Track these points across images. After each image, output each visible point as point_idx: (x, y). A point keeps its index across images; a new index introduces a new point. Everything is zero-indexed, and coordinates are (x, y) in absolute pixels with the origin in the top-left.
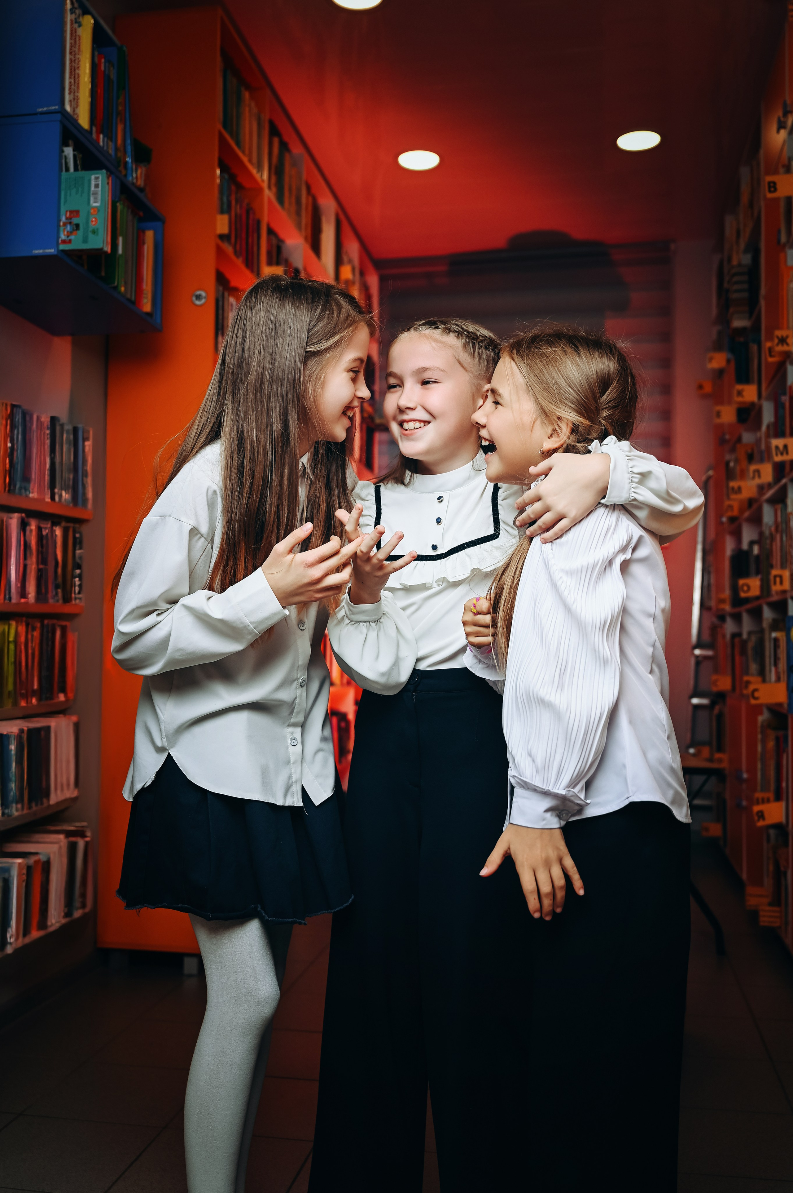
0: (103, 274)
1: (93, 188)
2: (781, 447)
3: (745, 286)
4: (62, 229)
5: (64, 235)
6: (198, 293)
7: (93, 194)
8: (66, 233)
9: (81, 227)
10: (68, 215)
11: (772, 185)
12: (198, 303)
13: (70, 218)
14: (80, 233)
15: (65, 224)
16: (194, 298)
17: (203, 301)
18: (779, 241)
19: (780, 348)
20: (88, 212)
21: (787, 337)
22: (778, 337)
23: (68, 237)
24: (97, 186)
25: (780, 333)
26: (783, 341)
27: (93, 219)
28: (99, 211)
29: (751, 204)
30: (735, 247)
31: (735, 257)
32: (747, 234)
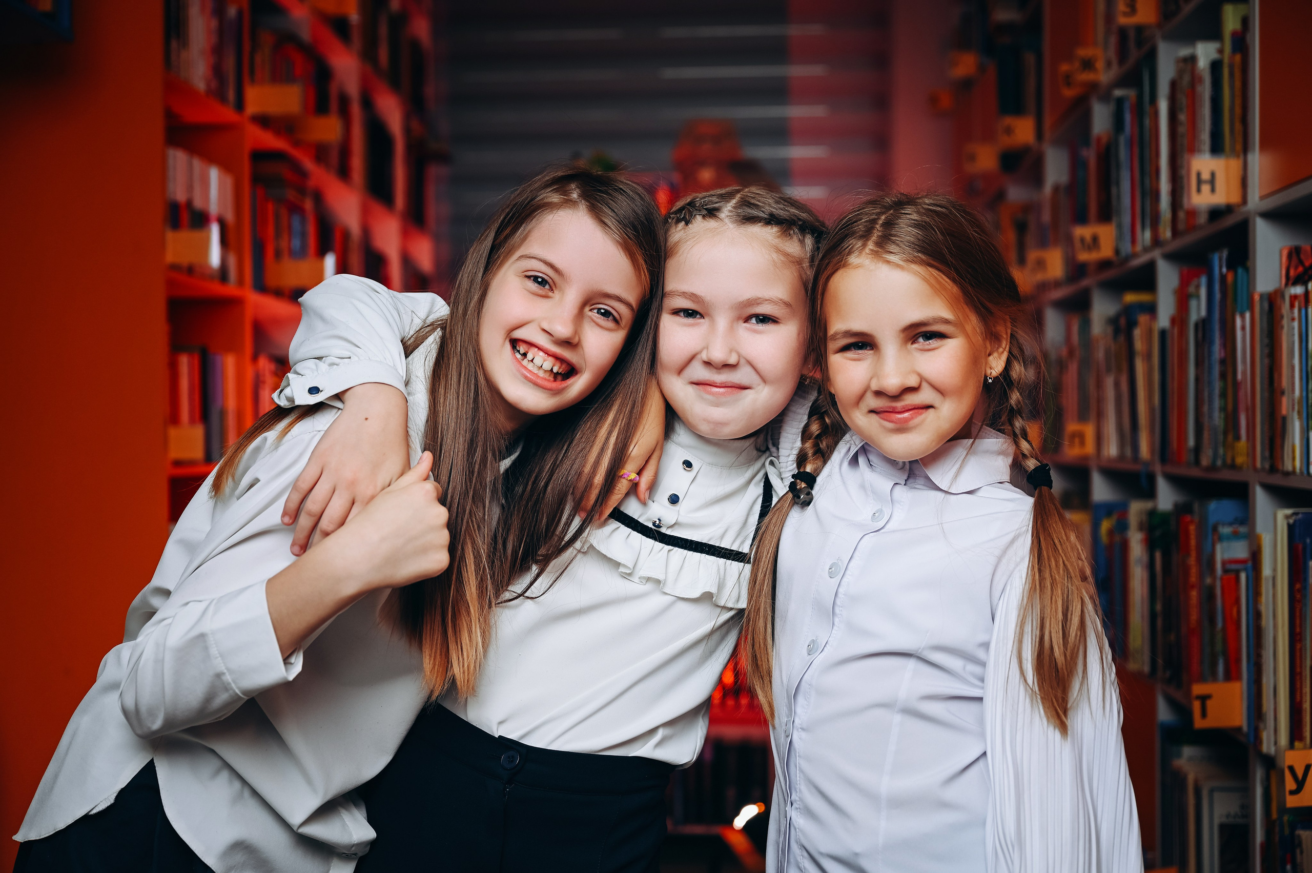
19: (1086, 76)
21: (1096, 58)
22: (1078, 57)
25: (1083, 52)
26: (1088, 65)
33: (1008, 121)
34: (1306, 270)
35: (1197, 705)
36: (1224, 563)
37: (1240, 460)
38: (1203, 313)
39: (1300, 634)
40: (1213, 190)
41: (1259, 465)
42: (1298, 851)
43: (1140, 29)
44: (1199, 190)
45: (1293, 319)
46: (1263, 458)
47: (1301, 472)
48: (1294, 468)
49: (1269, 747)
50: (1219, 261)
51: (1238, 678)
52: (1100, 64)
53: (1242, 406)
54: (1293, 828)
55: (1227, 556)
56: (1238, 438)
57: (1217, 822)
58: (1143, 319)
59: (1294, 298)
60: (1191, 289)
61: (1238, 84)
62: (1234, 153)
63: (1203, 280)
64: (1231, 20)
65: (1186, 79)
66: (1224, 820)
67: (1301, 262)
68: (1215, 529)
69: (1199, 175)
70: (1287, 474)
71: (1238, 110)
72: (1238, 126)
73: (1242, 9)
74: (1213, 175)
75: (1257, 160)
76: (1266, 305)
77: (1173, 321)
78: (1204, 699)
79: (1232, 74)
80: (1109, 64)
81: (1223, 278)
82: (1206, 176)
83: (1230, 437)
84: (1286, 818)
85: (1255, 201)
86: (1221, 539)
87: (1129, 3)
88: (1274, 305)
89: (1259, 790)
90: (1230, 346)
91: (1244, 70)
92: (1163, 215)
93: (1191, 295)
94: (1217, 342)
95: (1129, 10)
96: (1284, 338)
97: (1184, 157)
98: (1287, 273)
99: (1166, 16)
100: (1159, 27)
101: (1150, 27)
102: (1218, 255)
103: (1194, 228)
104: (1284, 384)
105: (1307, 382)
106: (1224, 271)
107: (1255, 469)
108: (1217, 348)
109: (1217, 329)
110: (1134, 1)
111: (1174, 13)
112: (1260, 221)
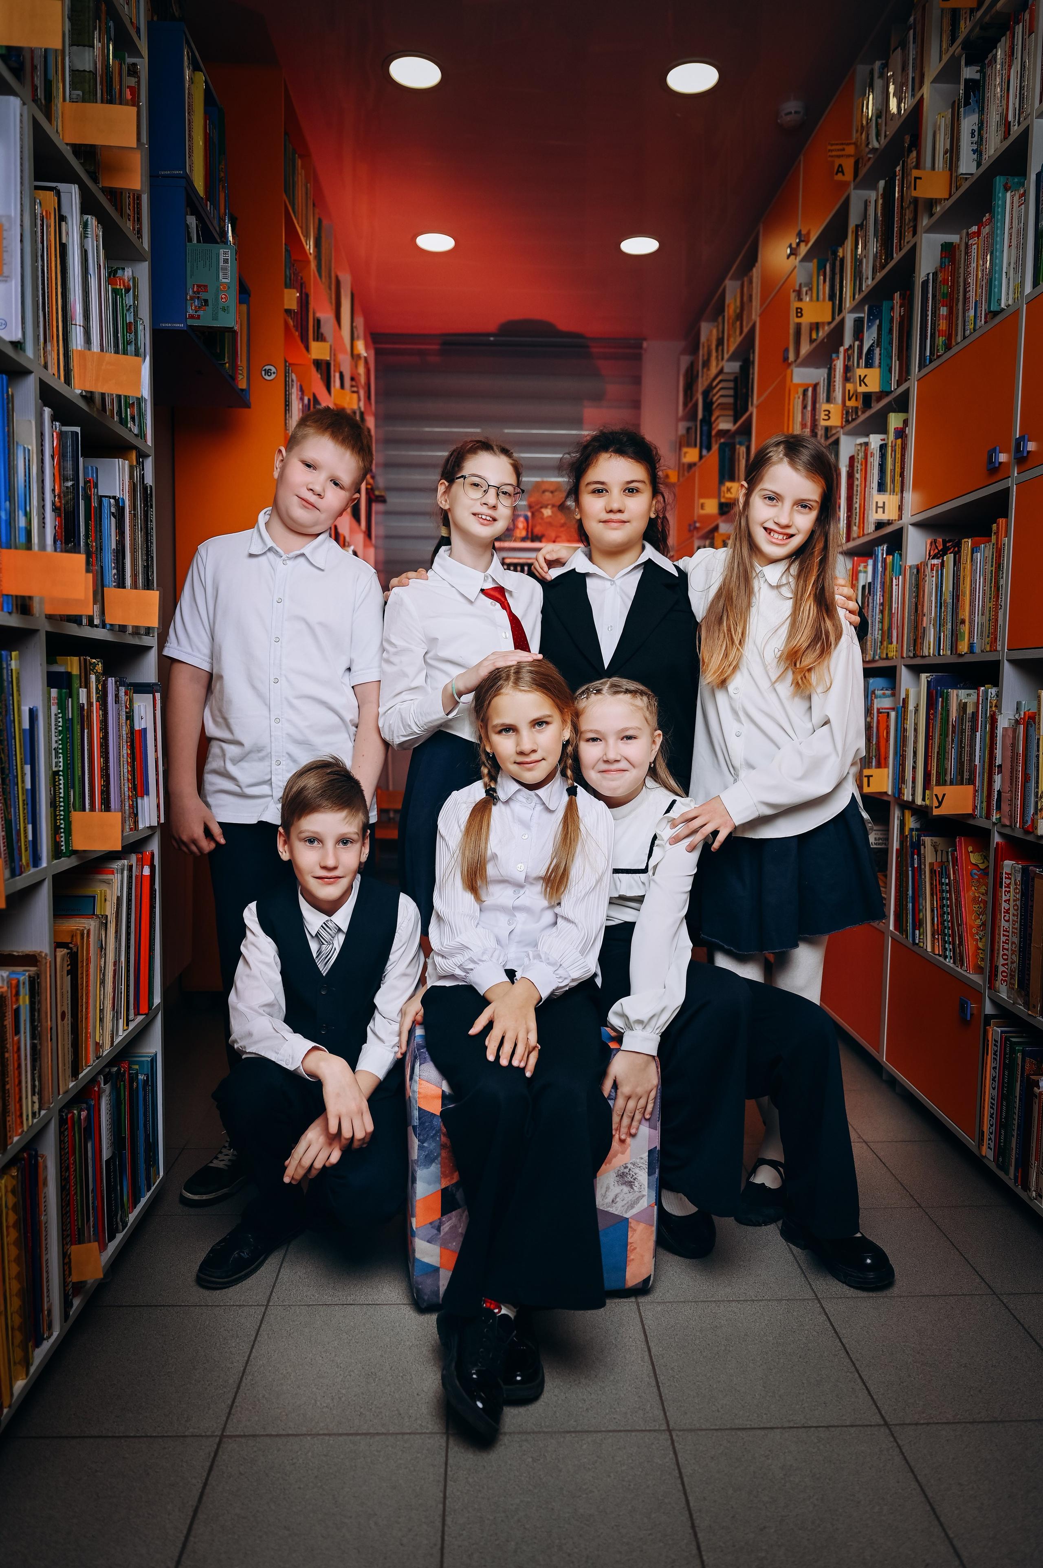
0: (217, 351)
1: (221, 263)
3: (731, 392)
4: (189, 303)
5: (192, 310)
6: (267, 367)
7: (222, 269)
8: (193, 308)
9: (210, 303)
10: (195, 289)
11: (799, 310)
12: (267, 377)
13: (198, 292)
14: (209, 309)
15: (192, 298)
16: (263, 373)
17: (273, 376)
18: (786, 359)
20: (218, 287)
23: (196, 312)
24: (226, 261)
27: (223, 296)
28: (229, 288)
29: (740, 317)
30: (714, 354)
31: (713, 363)
32: (733, 344)
33: (728, 484)
34: (939, 551)
35: (865, 780)
36: (878, 709)
37: (891, 655)
38: (870, 580)
39: (932, 736)
40: (884, 512)
41: (905, 656)
42: (922, 847)
43: (827, 429)
44: (877, 512)
45: (933, 577)
46: (909, 650)
47: (934, 655)
48: (929, 653)
49: (908, 796)
50: (881, 550)
51: (887, 766)
53: (894, 626)
54: (919, 837)
55: (879, 706)
56: (891, 643)
59: (933, 566)
60: (861, 568)
61: (898, 456)
62: (893, 492)
63: (870, 562)
64: (894, 421)
65: (861, 455)
67: (936, 547)
68: (873, 691)
69: (877, 503)
70: (923, 657)
71: (898, 470)
72: (898, 479)
73: (901, 416)
74: (884, 503)
75: (910, 497)
76: (915, 571)
78: (869, 777)
79: (894, 450)
81: (884, 561)
82: (881, 504)
83: (885, 643)
84: (914, 833)
85: (908, 517)
86: (876, 697)
87: (827, 413)
88: (918, 570)
89: (896, 823)
90: (887, 595)
91: (904, 448)
92: (841, 530)
93: (860, 571)
94: (878, 594)
95: (826, 417)
96: (926, 586)
97: (858, 497)
98: (930, 553)
99: (848, 422)
100: (842, 427)
101: (836, 427)
102: (880, 548)
103: (864, 535)
104: (925, 610)
105: (941, 608)
106: (884, 556)
107: (902, 657)
108: (878, 597)
109: (879, 587)
110: (829, 412)
111: (853, 420)
112: (911, 528)
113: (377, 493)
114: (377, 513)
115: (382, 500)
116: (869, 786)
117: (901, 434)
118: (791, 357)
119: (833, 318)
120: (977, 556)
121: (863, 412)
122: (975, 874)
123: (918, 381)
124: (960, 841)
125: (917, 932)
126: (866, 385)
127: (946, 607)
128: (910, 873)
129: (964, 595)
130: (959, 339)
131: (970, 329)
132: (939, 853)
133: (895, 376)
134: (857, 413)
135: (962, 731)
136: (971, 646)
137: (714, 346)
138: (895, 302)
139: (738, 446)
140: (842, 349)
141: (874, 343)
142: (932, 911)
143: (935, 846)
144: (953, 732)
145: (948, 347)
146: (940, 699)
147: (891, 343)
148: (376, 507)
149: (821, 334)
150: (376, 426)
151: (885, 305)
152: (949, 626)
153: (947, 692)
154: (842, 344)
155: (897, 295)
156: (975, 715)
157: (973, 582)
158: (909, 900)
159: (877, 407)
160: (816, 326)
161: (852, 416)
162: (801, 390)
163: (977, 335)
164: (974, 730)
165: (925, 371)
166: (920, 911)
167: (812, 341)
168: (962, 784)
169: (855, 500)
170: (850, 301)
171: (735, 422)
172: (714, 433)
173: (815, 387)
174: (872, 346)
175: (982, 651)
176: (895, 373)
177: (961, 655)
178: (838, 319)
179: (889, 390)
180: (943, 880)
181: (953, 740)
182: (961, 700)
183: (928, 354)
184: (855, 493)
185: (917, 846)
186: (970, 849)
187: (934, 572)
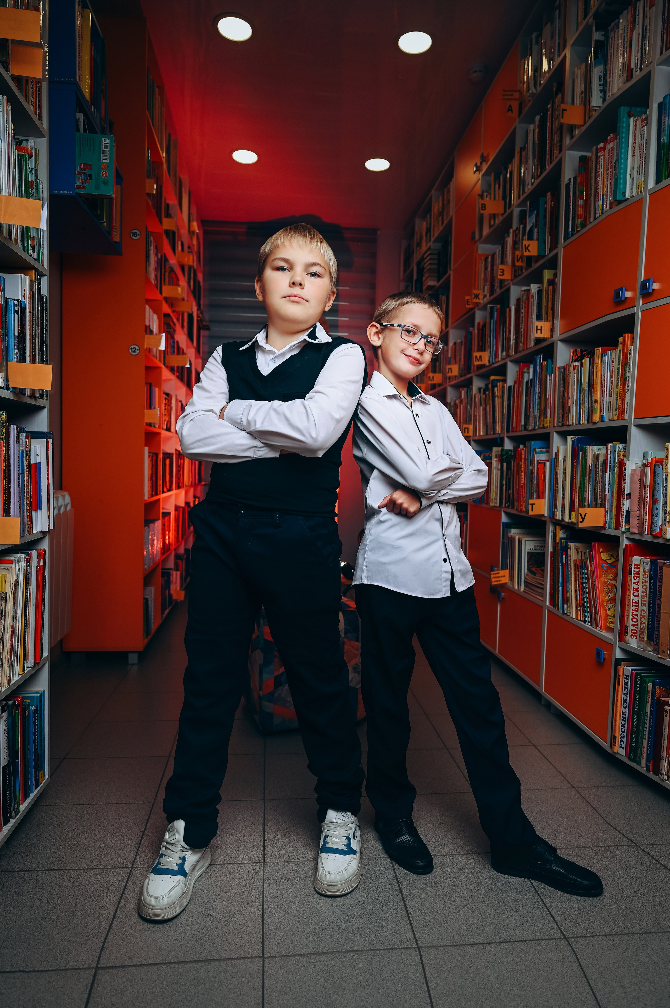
0: (99, 213)
1: (103, 148)
2: (478, 357)
3: (436, 262)
4: (77, 177)
5: (79, 182)
6: (134, 231)
7: (104, 153)
8: (80, 180)
9: (93, 177)
10: (82, 167)
11: (483, 205)
12: (134, 238)
14: (93, 182)
15: (80, 174)
16: (131, 234)
17: (138, 237)
18: (473, 238)
19: (475, 300)
20: (100, 166)
21: (479, 294)
22: (474, 294)
23: (82, 184)
24: (106, 147)
25: (475, 292)
26: (477, 296)
27: (104, 173)
28: (108, 167)
29: (441, 214)
30: (424, 238)
31: (424, 244)
32: (437, 232)
34: (578, 357)
35: (530, 506)
36: (538, 461)
37: (546, 425)
38: (531, 377)
39: (575, 477)
40: (541, 333)
41: (556, 425)
42: (569, 550)
43: (501, 281)
44: (537, 333)
45: (575, 373)
46: (558, 422)
47: (576, 424)
48: (573, 423)
49: (559, 517)
50: (540, 359)
51: (543, 497)
52: (481, 297)
53: (549, 406)
54: (566, 543)
55: (538, 459)
56: (546, 417)
57: (527, 551)
58: (500, 384)
59: (575, 366)
60: (525, 370)
61: (550, 297)
62: (547, 320)
63: (532, 366)
64: (547, 275)
65: (525, 297)
66: (529, 551)
67: (577, 355)
68: (534, 450)
69: (537, 327)
70: (569, 425)
71: (550, 306)
72: (550, 311)
73: (552, 272)
74: (541, 327)
75: (558, 323)
76: (563, 370)
77: (515, 382)
78: (532, 505)
79: (547, 293)
80: (485, 296)
81: (541, 364)
82: (539, 328)
83: (542, 418)
84: (563, 541)
85: (557, 335)
86: (536, 453)
87: (502, 271)
88: (565, 370)
89: (551, 534)
90: (543, 387)
91: (554, 291)
92: (511, 346)
93: (525, 372)
94: (537, 386)
95: (502, 274)
96: (571, 380)
97: (523, 324)
98: (572, 358)
99: (515, 276)
100: (512, 280)
101: (508, 280)
102: (538, 357)
103: (527, 349)
104: (570, 395)
105: (580, 393)
106: (541, 362)
107: (554, 426)
108: (537, 388)
109: (537, 382)
110: (503, 270)
111: (519, 275)
112: (559, 343)
113: (204, 323)
114: (203, 337)
115: (207, 328)
116: (532, 510)
117: (552, 282)
118: (477, 237)
119: (505, 211)
120: (605, 359)
121: (526, 270)
122: (605, 566)
123: (564, 248)
124: (595, 545)
125: (566, 606)
126: (529, 251)
127: (584, 393)
128: (560, 567)
129: (597, 384)
130: (592, 220)
131: (599, 213)
132: (580, 554)
133: (548, 246)
134: (522, 271)
135: (596, 473)
136: (602, 417)
137: (424, 233)
138: (547, 198)
139: (441, 296)
140: (511, 231)
141: (533, 225)
142: (576, 591)
143: (577, 549)
144: (590, 473)
145: (584, 225)
146: (581, 453)
147: (545, 224)
148: (204, 333)
149: (497, 221)
150: (204, 280)
151: (542, 200)
152: (586, 405)
153: (586, 448)
154: (511, 227)
155: (549, 194)
156: (605, 462)
157: (602, 375)
158: (560, 585)
159: (535, 266)
160: (494, 216)
161: (519, 272)
162: (483, 258)
163: (604, 216)
164: (604, 471)
165: (568, 241)
166: (567, 592)
167: (490, 226)
168: (596, 507)
169: (521, 327)
170: (517, 200)
171: (439, 281)
172: (424, 288)
173: (493, 256)
174: (532, 227)
175: (610, 420)
176: (548, 244)
177: (595, 423)
178: (508, 211)
179: (543, 254)
180: (583, 571)
181: (589, 479)
182: (595, 453)
183: (570, 230)
184: (521, 322)
185: (565, 550)
186: (601, 550)
187: (576, 370)
